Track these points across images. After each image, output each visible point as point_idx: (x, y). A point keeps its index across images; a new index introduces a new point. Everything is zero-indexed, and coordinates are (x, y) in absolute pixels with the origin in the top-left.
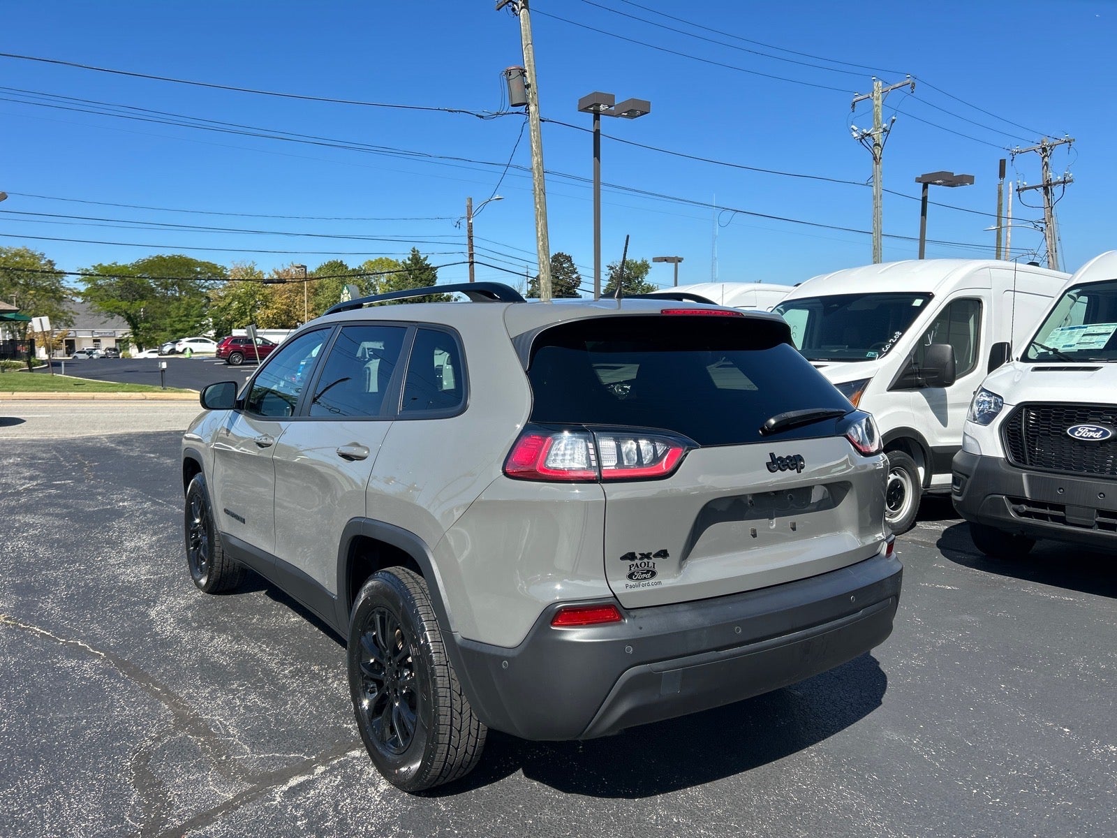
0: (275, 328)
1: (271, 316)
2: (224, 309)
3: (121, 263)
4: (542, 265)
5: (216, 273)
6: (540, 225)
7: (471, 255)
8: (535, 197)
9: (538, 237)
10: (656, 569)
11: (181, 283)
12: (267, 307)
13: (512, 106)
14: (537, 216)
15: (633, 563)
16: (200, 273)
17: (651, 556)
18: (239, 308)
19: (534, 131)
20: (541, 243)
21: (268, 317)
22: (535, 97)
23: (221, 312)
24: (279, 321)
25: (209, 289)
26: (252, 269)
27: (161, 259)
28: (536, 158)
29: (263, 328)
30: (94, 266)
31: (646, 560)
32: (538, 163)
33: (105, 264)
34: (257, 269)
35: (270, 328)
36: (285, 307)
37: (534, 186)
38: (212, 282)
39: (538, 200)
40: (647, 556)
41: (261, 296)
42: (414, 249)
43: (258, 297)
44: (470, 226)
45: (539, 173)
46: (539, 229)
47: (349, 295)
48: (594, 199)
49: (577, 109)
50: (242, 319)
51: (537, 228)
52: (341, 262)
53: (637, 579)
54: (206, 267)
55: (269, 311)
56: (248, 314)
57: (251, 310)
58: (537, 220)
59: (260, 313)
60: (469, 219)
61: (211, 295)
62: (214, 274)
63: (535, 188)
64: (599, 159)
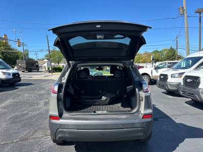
4: (187, 48)
7: (177, 47)
9: (186, 42)
12: (142, 59)
14: (186, 37)
19: (185, 19)
21: (142, 61)
22: (186, 12)
28: (186, 25)
29: (141, 63)
36: (145, 59)
39: (186, 34)
44: (177, 41)
45: (187, 28)
47: (152, 56)
49: (195, 13)
50: (137, 62)
52: (157, 50)
57: (139, 60)
60: (177, 39)
63: (186, 31)
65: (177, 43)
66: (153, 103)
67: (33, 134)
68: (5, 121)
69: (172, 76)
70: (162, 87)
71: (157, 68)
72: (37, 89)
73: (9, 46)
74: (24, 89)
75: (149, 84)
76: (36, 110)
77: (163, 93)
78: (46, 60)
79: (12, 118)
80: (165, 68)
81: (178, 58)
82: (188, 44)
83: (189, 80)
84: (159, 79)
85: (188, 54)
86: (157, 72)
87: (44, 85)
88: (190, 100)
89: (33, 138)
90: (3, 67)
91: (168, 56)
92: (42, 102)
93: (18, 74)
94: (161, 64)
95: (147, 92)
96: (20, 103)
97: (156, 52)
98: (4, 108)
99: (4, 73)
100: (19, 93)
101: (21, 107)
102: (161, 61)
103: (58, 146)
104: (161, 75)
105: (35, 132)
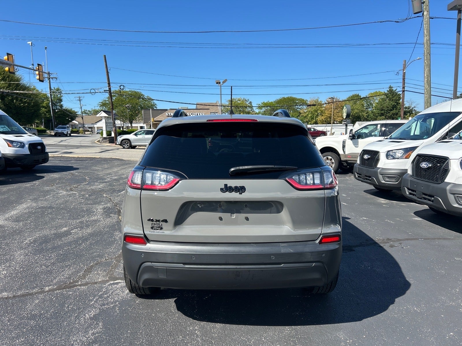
0: (325, 124)
1: (323, 119)
2: (306, 117)
3: (270, 101)
4: (426, 90)
5: (303, 102)
6: (426, 70)
7: (404, 88)
8: (424, 57)
9: (425, 77)
10: (163, 227)
11: (290, 108)
12: (322, 115)
13: (414, 14)
14: (425, 66)
15: (153, 223)
16: (298, 103)
17: (160, 221)
18: (311, 116)
19: (426, 24)
20: (426, 79)
21: (322, 119)
22: (428, 7)
23: (304, 118)
24: (327, 121)
25: (301, 109)
26: (317, 100)
27: (284, 98)
28: (426, 38)
29: (320, 124)
30: (262, 103)
31: (158, 222)
32: (427, 40)
33: (265, 102)
34: (319, 100)
35: (323, 124)
36: (329, 115)
37: (424, 51)
38: (302, 106)
39: (426, 58)
40: (159, 221)
41: (320, 111)
42: (390, 86)
43: (319, 112)
44: (404, 74)
45: (427, 45)
46: (426, 73)
47: (346, 109)
48: (456, 53)
49: (447, 10)
50: (312, 121)
51: (425, 72)
52: (358, 94)
53: (155, 229)
54: (300, 100)
55: (323, 117)
56: (314, 118)
57: (316, 117)
58: (425, 68)
59: (320, 118)
60: (404, 70)
61: (301, 112)
62: (303, 103)
63: (425, 52)
64: (460, 34)
65: (404, 79)
66: (344, 213)
67: (84, 276)
68: (21, 248)
69: (388, 155)
70: (365, 178)
71: (355, 137)
72: (85, 180)
73: (18, 80)
74: (56, 179)
75: (336, 172)
76: (88, 226)
77: (366, 191)
78: (103, 114)
79: (35, 241)
80: (375, 136)
81: (405, 113)
82: (429, 83)
83: (424, 165)
84: (358, 162)
85: (428, 104)
86: (356, 145)
87: (100, 171)
88: (426, 207)
89: (86, 284)
90: (6, 129)
91: (382, 110)
92: (99, 208)
93: (42, 145)
94: (366, 127)
95: (332, 188)
96: (50, 211)
97: (355, 98)
98: (17, 219)
99: (11, 143)
100: (47, 188)
101: (53, 219)
102: (367, 120)
103: (139, 300)
104: (365, 152)
105: (89, 270)
